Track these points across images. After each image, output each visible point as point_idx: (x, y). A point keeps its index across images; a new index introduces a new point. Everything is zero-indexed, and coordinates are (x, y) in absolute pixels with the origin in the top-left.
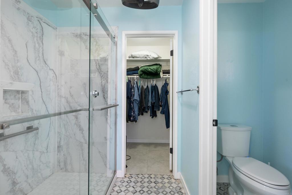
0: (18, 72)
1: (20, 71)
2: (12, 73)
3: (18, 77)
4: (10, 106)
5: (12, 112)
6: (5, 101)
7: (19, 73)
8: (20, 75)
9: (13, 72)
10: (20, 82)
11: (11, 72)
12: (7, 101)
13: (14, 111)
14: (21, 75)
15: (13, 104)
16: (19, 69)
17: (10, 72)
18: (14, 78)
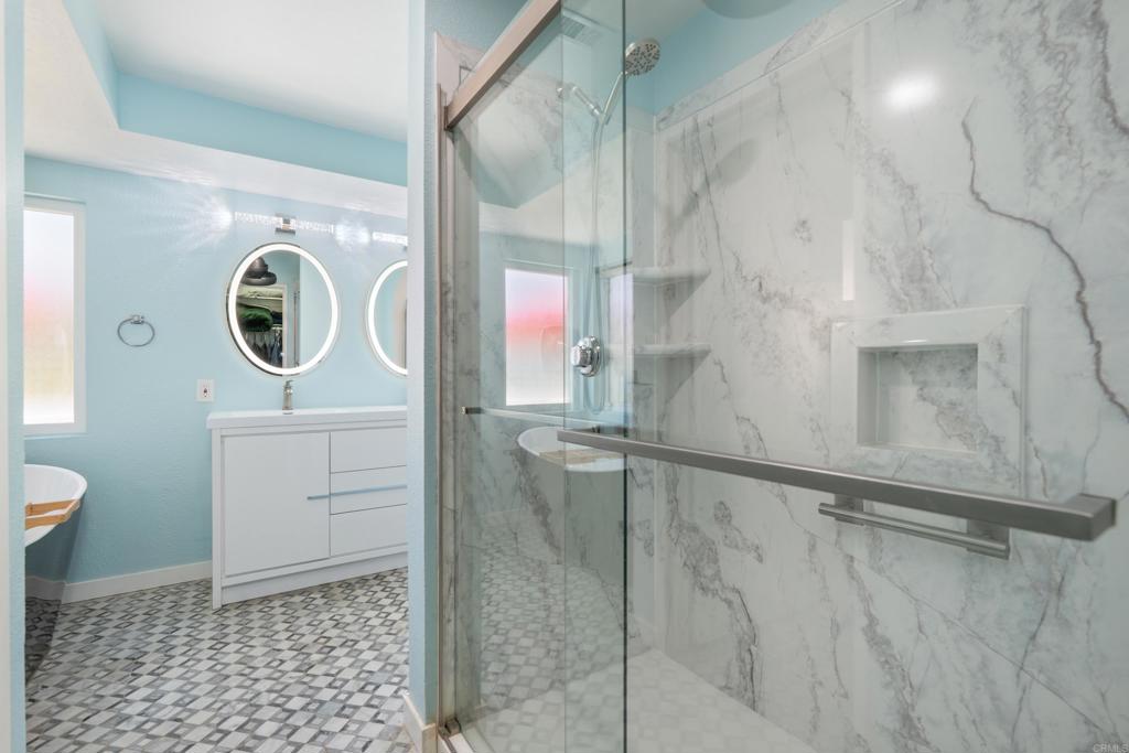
0: (923, 269)
1: (930, 261)
2: (896, 283)
3: (924, 291)
4: (941, 413)
5: (950, 437)
6: (921, 389)
7: (929, 273)
8: (934, 277)
9: (902, 278)
10: (931, 309)
11: (893, 281)
12: (926, 390)
13: (959, 435)
14: (938, 278)
15: (953, 405)
16: (926, 253)
17: (889, 279)
18: (906, 298)
